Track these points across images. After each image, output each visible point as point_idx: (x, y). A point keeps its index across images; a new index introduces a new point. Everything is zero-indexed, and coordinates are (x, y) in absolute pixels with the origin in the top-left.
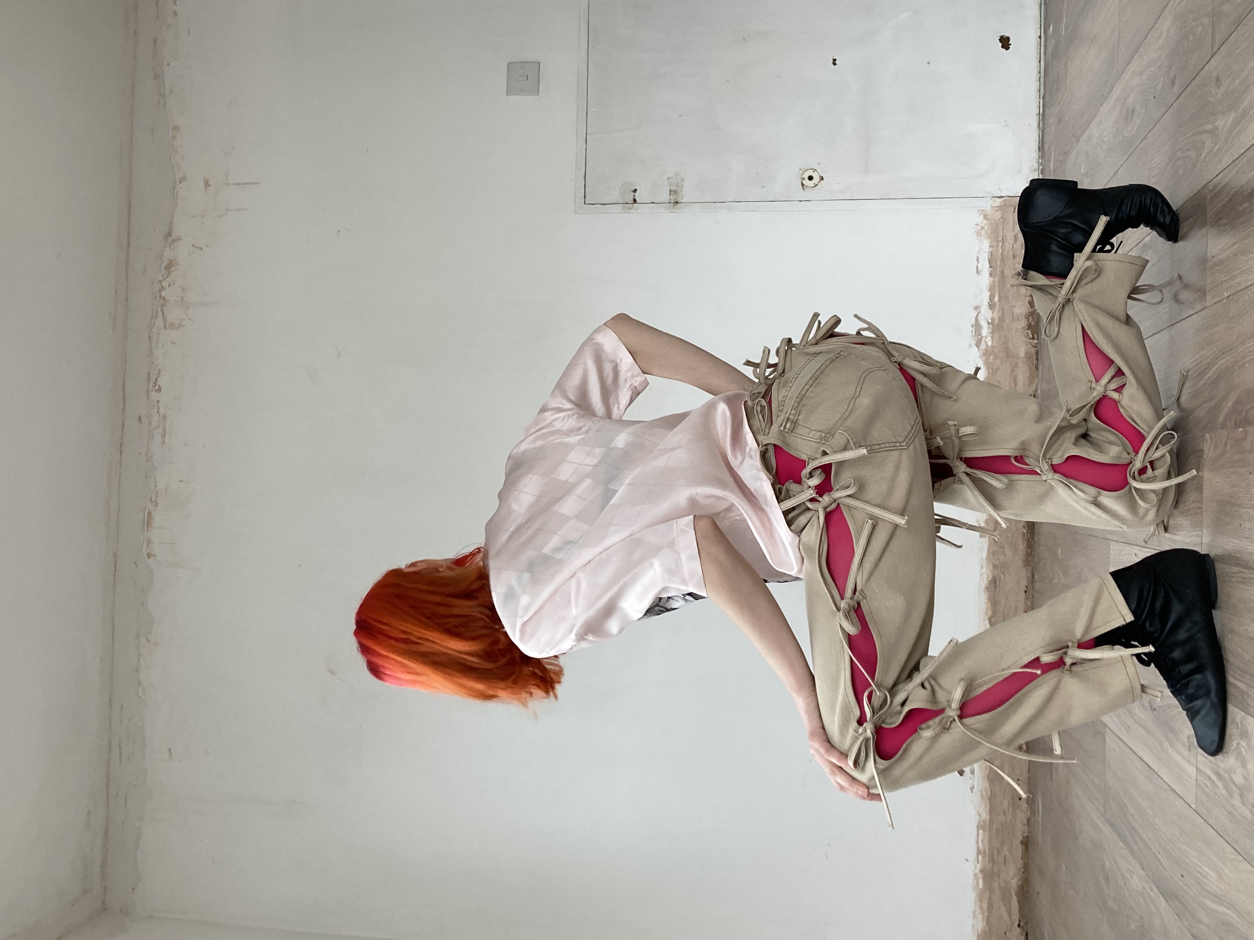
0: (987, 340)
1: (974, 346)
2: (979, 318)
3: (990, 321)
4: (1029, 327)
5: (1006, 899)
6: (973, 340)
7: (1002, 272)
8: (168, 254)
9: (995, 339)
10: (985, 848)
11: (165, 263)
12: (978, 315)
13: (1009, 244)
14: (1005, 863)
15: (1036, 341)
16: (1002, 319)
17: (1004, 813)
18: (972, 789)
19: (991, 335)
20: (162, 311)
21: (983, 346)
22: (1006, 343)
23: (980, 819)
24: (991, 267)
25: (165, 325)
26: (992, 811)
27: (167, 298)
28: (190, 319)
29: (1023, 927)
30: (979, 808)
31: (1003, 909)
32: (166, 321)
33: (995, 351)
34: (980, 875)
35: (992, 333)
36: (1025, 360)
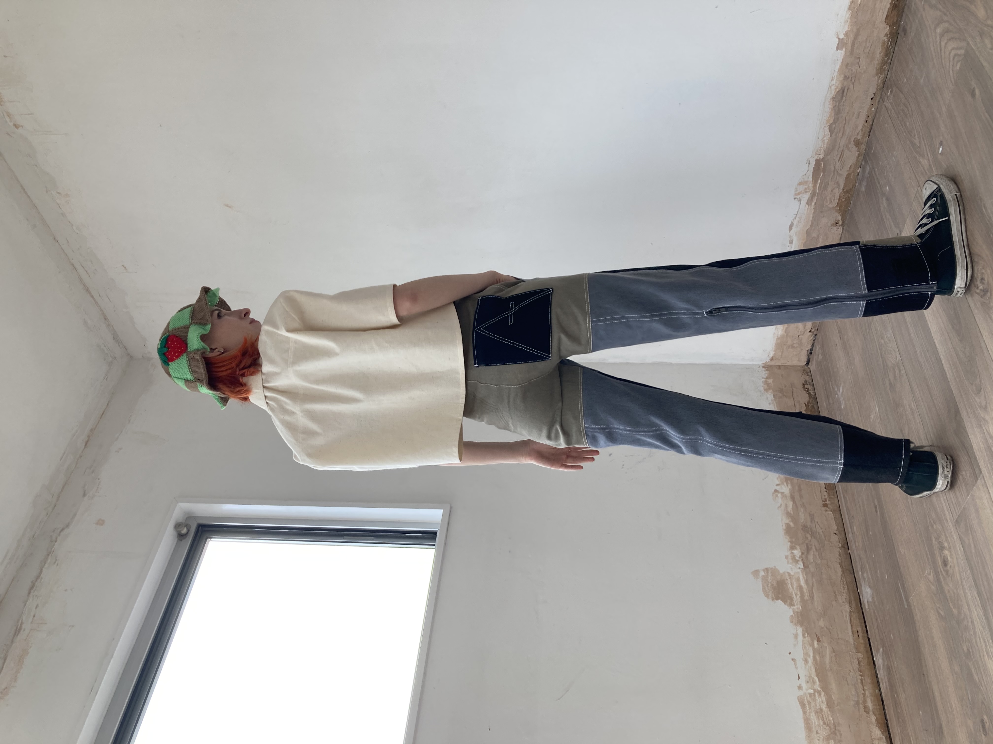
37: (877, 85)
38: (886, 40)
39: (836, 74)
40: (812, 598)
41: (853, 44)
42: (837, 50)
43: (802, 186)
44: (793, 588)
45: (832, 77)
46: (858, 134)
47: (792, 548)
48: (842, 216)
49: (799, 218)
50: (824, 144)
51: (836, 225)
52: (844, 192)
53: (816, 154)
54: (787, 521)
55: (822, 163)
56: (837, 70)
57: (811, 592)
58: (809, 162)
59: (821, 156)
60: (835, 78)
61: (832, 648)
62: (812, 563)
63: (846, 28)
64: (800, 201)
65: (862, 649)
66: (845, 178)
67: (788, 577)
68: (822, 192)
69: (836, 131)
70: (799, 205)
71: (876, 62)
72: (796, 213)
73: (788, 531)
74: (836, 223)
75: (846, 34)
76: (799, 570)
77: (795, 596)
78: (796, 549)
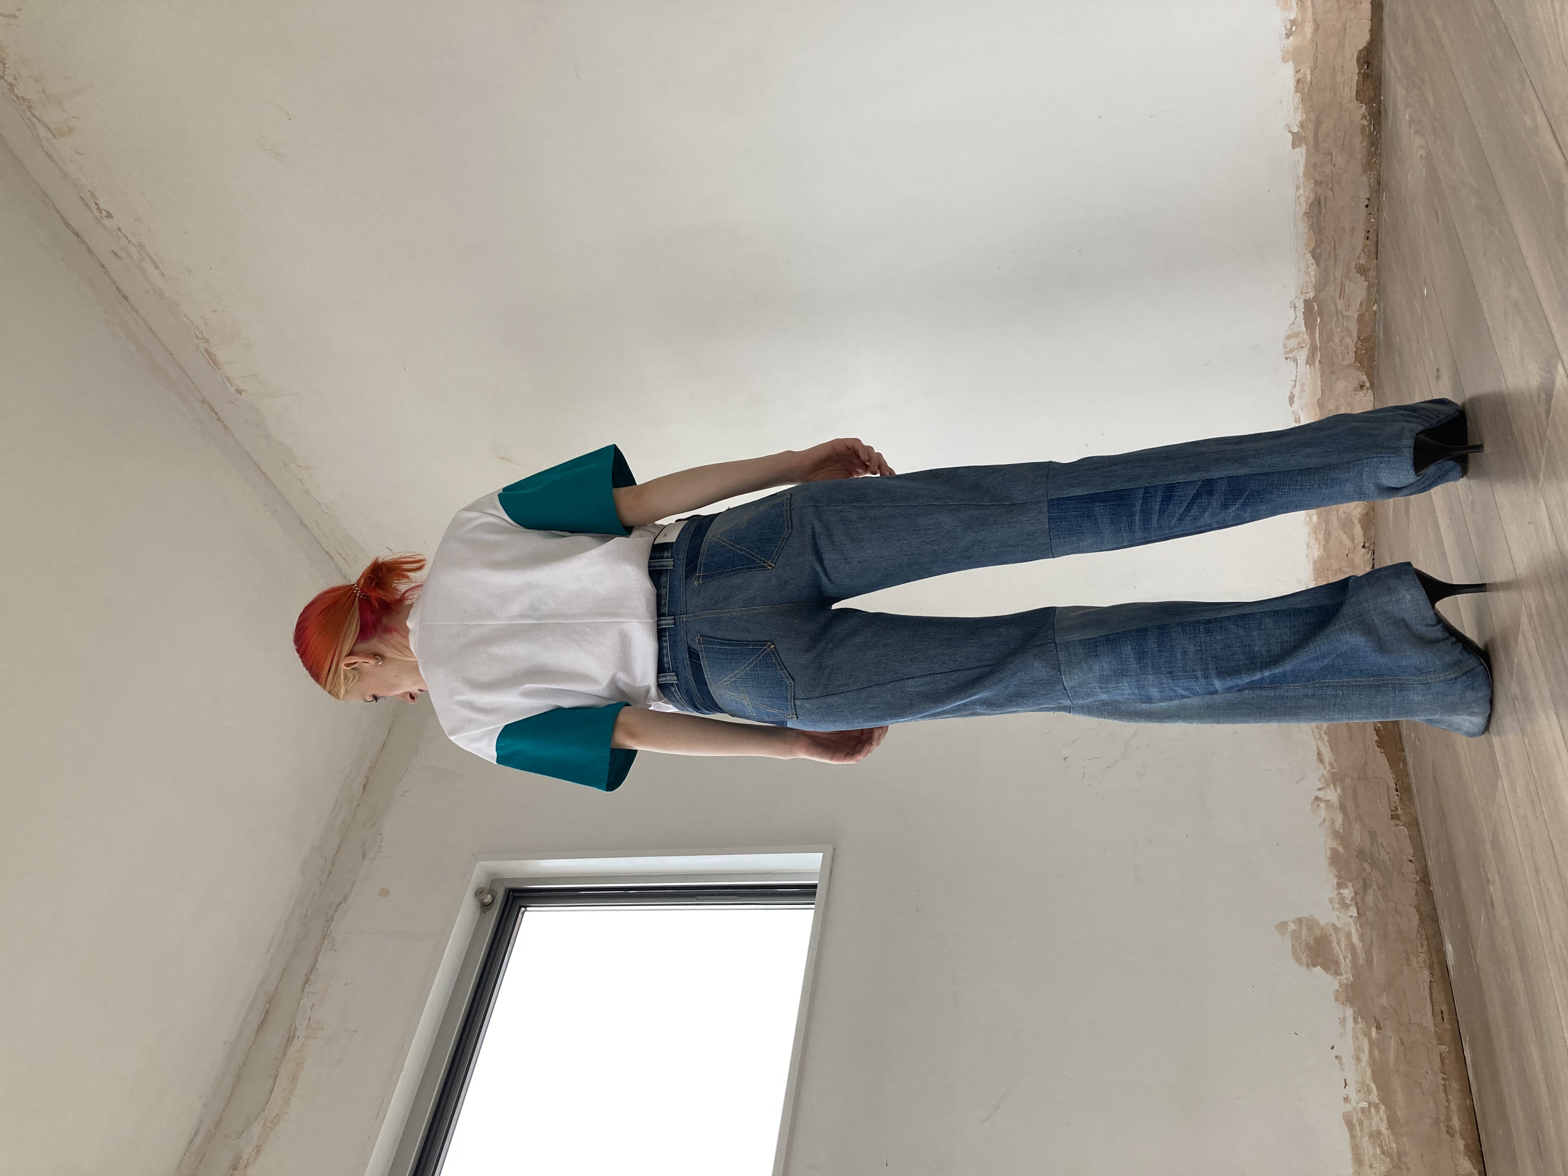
20: (34, 115)
27: (25, 96)
28: (74, 118)
29: (1368, 547)
32: (49, 128)
37: (1369, 186)
38: (1366, 123)
39: (1302, 180)
40: (1369, 962)
41: (1316, 136)
42: (1293, 148)
43: (1292, 340)
44: (1340, 948)
45: (1297, 186)
46: (1359, 258)
47: (1340, 885)
48: (1367, 374)
49: (1301, 385)
50: (1310, 277)
51: (1361, 389)
52: (1361, 341)
53: (1302, 293)
54: (1334, 845)
55: (1315, 304)
56: (1301, 175)
57: (1368, 953)
58: (1295, 305)
59: (1311, 295)
60: (1302, 187)
61: (1400, 1038)
62: (1371, 907)
63: (1300, 117)
64: (1295, 360)
65: (1448, 1037)
66: (1356, 321)
67: (1332, 932)
68: (1326, 344)
69: (1323, 257)
70: (1296, 366)
71: (1359, 156)
72: (1295, 379)
73: (1335, 859)
74: (1362, 387)
75: (1302, 125)
76: (1351, 920)
77: (1343, 961)
78: (1346, 887)
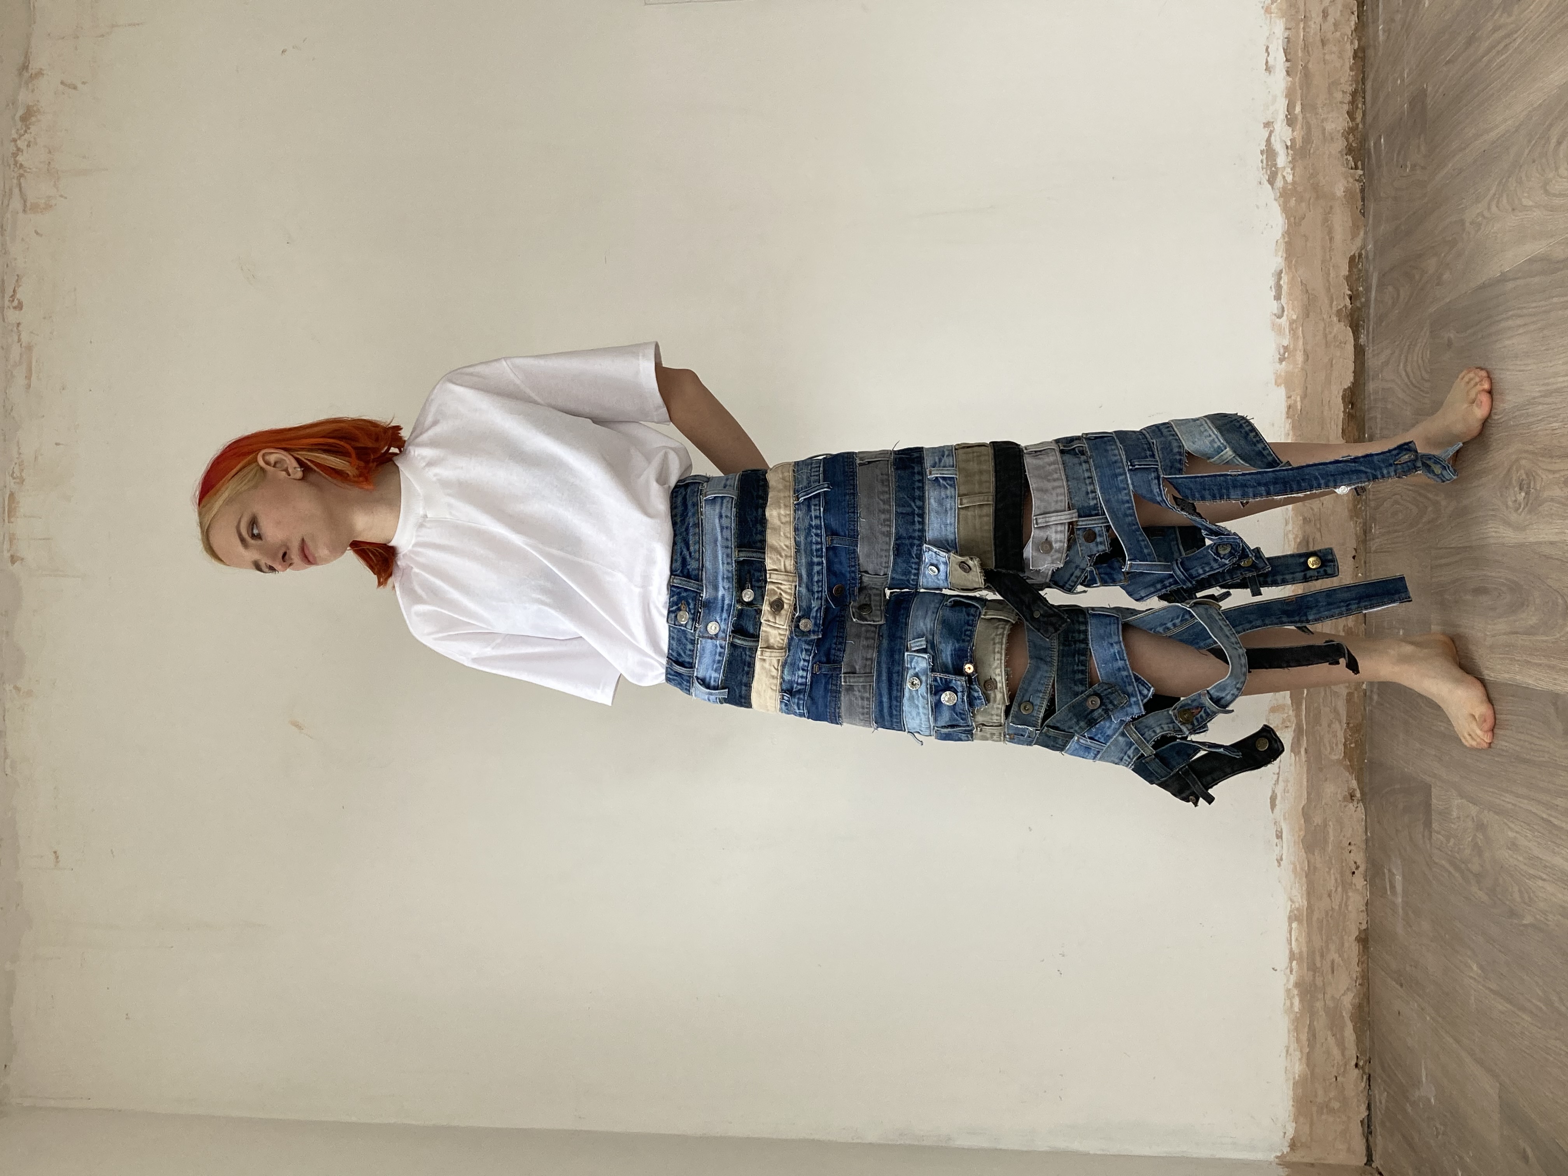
0: (1285, 174)
1: (1266, 183)
2: (1273, 139)
3: (1289, 144)
4: (1350, 150)
5: (1335, 1026)
6: (1263, 174)
7: (1305, 67)
8: (24, 97)
9: (1297, 169)
10: (1301, 949)
11: (20, 112)
12: (1270, 136)
13: (1315, 23)
14: (1333, 972)
15: (1360, 172)
16: (1307, 139)
17: (1330, 896)
18: (1279, 861)
19: (1291, 165)
20: (20, 185)
21: (1279, 183)
22: (1313, 175)
23: (1293, 906)
24: (1287, 60)
25: (25, 205)
26: (1311, 892)
27: (25, 164)
28: (61, 196)
29: (1363, 1068)
30: (1291, 889)
31: (1331, 1040)
32: (25, 202)
33: (1298, 188)
34: (1296, 992)
35: (1293, 162)
36: (1344, 202)
43: (1276, 714)
48: (1359, 781)
51: (1351, 799)
52: (1351, 729)
66: (1345, 702)
68: (1313, 727)
74: (1352, 796)
